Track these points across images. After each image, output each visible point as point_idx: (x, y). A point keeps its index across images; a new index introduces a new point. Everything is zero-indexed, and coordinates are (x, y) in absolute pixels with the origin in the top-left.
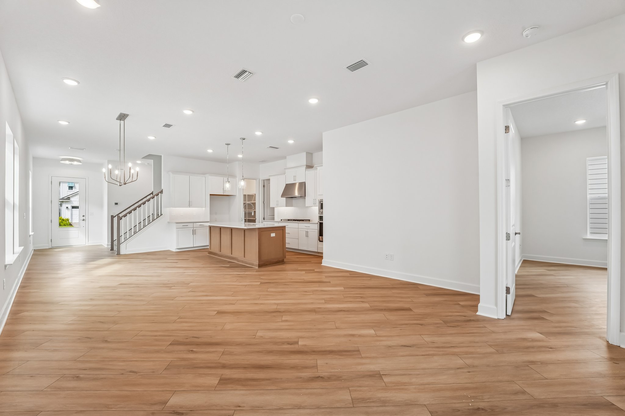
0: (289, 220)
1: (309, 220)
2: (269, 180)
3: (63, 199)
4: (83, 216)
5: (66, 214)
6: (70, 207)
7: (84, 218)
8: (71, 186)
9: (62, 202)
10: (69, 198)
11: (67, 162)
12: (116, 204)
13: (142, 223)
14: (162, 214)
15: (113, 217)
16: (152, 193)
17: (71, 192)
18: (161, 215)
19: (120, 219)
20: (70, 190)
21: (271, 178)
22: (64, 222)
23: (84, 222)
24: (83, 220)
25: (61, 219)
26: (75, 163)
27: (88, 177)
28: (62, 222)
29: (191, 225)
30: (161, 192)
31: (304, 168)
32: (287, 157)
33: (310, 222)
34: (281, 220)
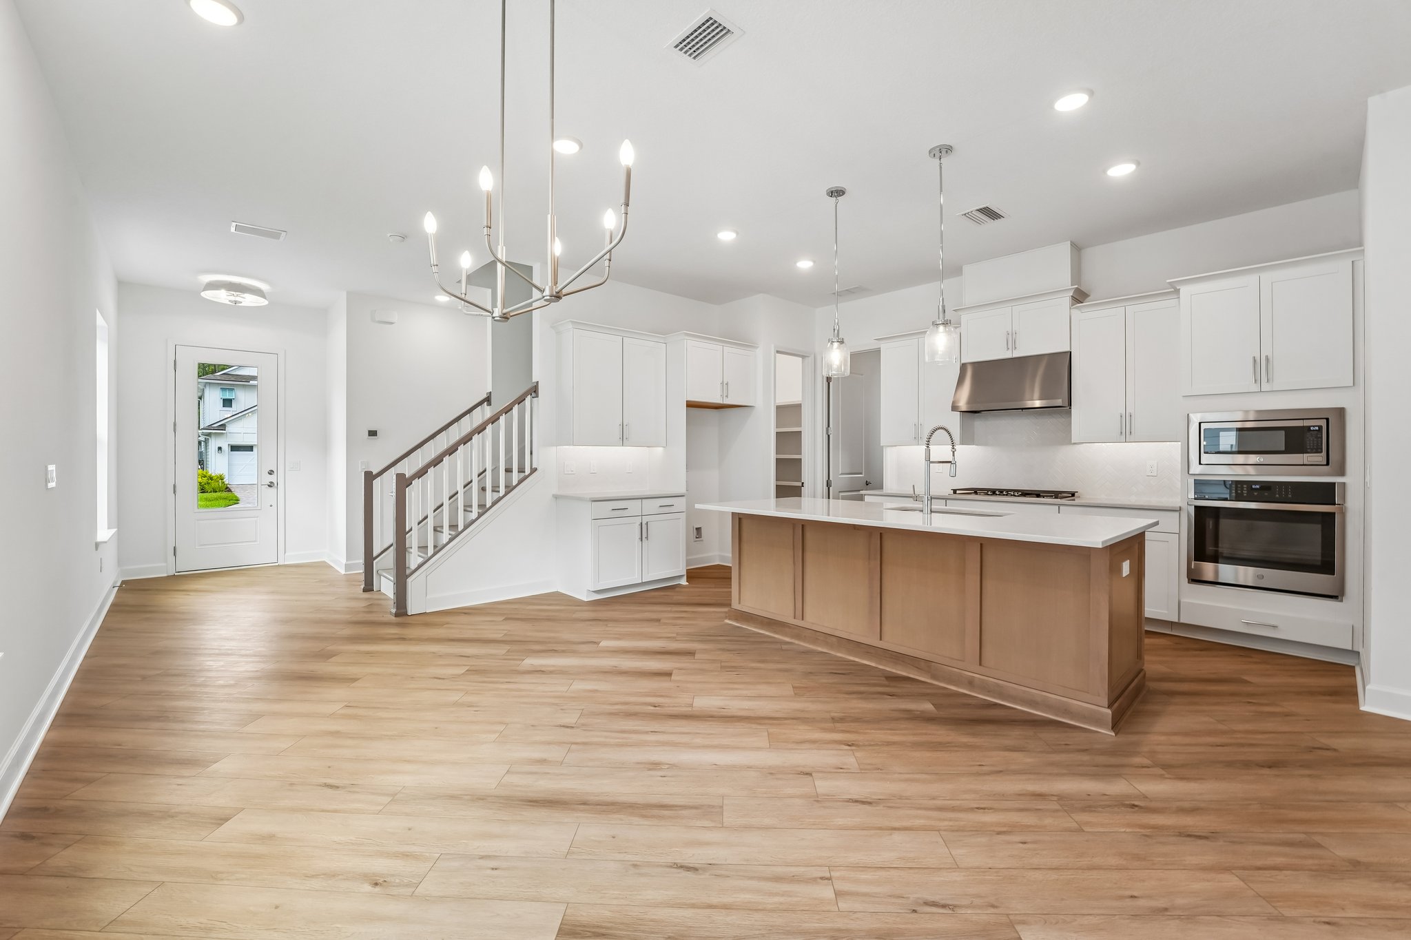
0: (976, 491)
1: (1073, 495)
2: (876, 353)
3: (210, 427)
4: (271, 472)
5: (218, 465)
6: (226, 448)
7: (273, 478)
8: (228, 397)
9: (209, 435)
10: (223, 427)
11: (223, 296)
12: (373, 433)
13: (460, 496)
14: (536, 469)
15: (370, 477)
16: (488, 400)
17: (228, 413)
18: (533, 470)
19: (403, 483)
20: (225, 409)
21: (885, 348)
22: (214, 484)
23: (273, 490)
24: (271, 485)
25: (205, 477)
26: (249, 300)
27: (285, 351)
28: (208, 483)
29: (634, 507)
30: (534, 391)
31: (1066, 299)
32: (966, 269)
33: (1077, 501)
34: (955, 491)
